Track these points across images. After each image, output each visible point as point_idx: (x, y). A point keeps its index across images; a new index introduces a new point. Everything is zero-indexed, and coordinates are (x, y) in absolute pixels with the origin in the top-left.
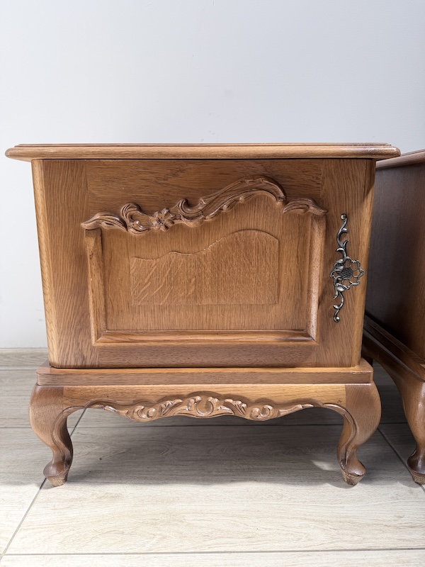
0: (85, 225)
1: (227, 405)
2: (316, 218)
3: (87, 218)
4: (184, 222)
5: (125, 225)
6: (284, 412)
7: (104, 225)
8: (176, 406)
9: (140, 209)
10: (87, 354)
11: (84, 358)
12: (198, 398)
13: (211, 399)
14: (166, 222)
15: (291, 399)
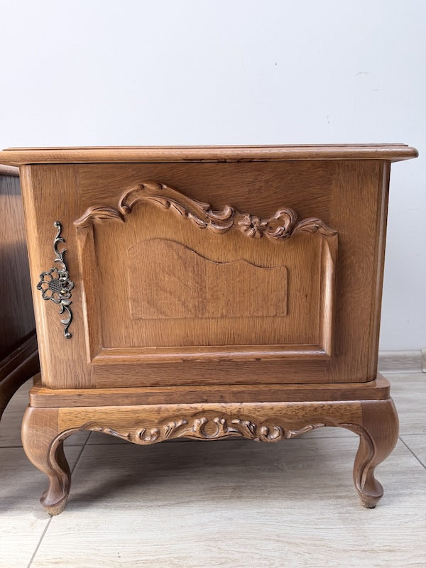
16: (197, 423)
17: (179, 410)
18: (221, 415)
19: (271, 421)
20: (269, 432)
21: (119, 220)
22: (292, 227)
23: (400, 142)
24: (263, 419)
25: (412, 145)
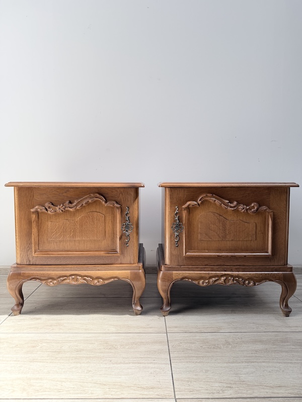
0: (32, 210)
1: (85, 279)
2: (117, 208)
3: (33, 208)
4: (69, 209)
5: (47, 210)
6: (106, 282)
7: (39, 210)
8: (64, 280)
9: (53, 204)
10: (31, 259)
11: (30, 261)
12: (73, 277)
13: (78, 277)
14: (62, 209)
15: (109, 276)
16: (223, 279)
17: (216, 274)
18: (232, 276)
19: (250, 279)
20: (249, 283)
21: (198, 206)
22: (257, 209)
23: (293, 182)
24: (247, 278)
25: (297, 183)
